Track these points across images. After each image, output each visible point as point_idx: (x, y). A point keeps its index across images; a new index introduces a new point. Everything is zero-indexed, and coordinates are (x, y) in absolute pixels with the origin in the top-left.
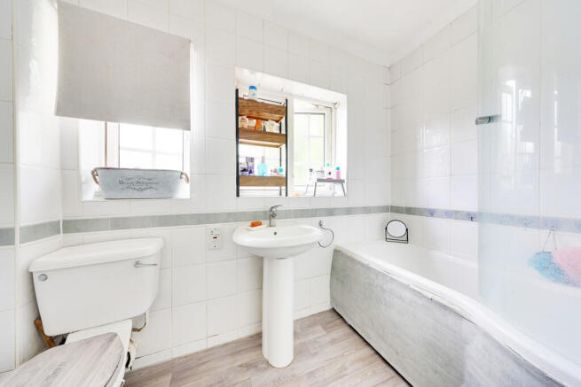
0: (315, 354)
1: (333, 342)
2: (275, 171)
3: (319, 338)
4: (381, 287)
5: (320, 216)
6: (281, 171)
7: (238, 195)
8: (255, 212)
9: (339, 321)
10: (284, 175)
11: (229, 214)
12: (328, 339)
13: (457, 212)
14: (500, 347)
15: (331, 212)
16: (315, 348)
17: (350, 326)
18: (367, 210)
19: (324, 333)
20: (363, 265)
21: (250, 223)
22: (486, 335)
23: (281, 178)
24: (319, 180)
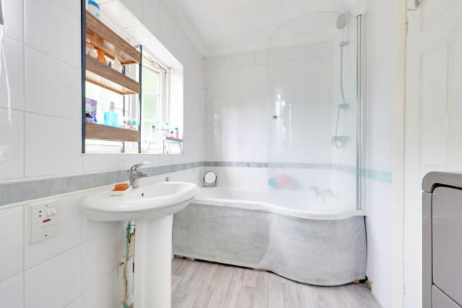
0: (185, 296)
1: (191, 278)
2: (129, 124)
3: (179, 284)
4: (223, 216)
5: (167, 172)
6: (134, 123)
7: (83, 151)
8: (107, 173)
9: (185, 262)
10: (137, 130)
11: (70, 179)
12: (186, 279)
13: (242, 163)
14: (285, 217)
15: (173, 168)
16: (182, 292)
17: (197, 260)
18: (193, 165)
19: (181, 277)
20: (206, 206)
21: (113, 186)
22: (279, 215)
23: (134, 132)
24: (167, 138)
